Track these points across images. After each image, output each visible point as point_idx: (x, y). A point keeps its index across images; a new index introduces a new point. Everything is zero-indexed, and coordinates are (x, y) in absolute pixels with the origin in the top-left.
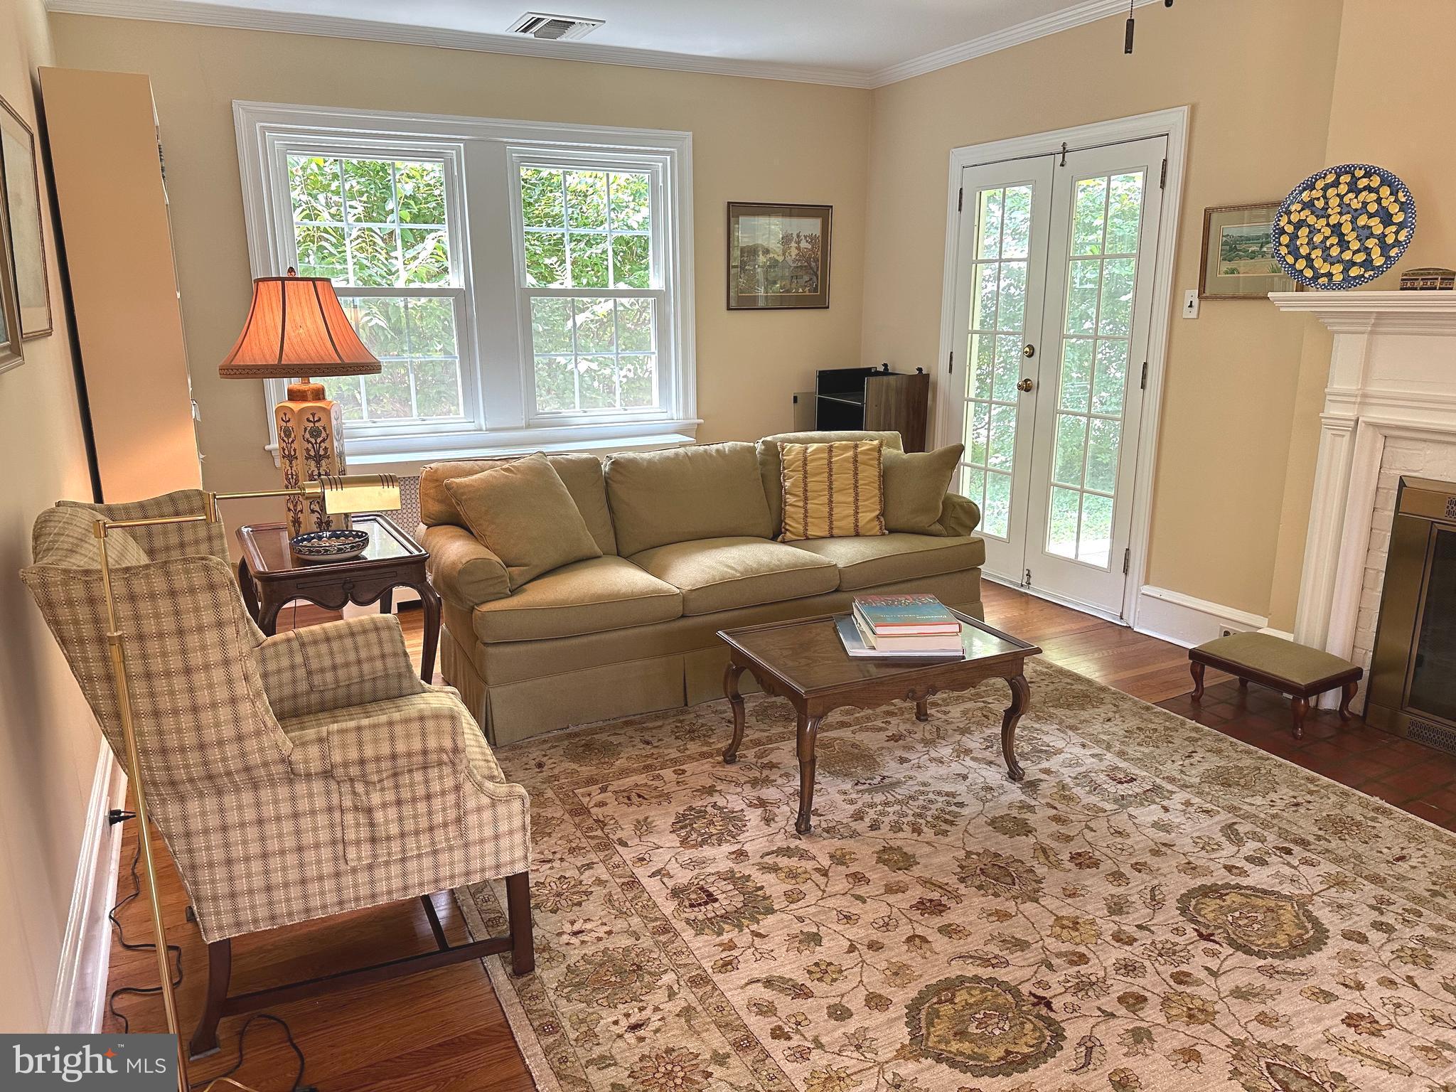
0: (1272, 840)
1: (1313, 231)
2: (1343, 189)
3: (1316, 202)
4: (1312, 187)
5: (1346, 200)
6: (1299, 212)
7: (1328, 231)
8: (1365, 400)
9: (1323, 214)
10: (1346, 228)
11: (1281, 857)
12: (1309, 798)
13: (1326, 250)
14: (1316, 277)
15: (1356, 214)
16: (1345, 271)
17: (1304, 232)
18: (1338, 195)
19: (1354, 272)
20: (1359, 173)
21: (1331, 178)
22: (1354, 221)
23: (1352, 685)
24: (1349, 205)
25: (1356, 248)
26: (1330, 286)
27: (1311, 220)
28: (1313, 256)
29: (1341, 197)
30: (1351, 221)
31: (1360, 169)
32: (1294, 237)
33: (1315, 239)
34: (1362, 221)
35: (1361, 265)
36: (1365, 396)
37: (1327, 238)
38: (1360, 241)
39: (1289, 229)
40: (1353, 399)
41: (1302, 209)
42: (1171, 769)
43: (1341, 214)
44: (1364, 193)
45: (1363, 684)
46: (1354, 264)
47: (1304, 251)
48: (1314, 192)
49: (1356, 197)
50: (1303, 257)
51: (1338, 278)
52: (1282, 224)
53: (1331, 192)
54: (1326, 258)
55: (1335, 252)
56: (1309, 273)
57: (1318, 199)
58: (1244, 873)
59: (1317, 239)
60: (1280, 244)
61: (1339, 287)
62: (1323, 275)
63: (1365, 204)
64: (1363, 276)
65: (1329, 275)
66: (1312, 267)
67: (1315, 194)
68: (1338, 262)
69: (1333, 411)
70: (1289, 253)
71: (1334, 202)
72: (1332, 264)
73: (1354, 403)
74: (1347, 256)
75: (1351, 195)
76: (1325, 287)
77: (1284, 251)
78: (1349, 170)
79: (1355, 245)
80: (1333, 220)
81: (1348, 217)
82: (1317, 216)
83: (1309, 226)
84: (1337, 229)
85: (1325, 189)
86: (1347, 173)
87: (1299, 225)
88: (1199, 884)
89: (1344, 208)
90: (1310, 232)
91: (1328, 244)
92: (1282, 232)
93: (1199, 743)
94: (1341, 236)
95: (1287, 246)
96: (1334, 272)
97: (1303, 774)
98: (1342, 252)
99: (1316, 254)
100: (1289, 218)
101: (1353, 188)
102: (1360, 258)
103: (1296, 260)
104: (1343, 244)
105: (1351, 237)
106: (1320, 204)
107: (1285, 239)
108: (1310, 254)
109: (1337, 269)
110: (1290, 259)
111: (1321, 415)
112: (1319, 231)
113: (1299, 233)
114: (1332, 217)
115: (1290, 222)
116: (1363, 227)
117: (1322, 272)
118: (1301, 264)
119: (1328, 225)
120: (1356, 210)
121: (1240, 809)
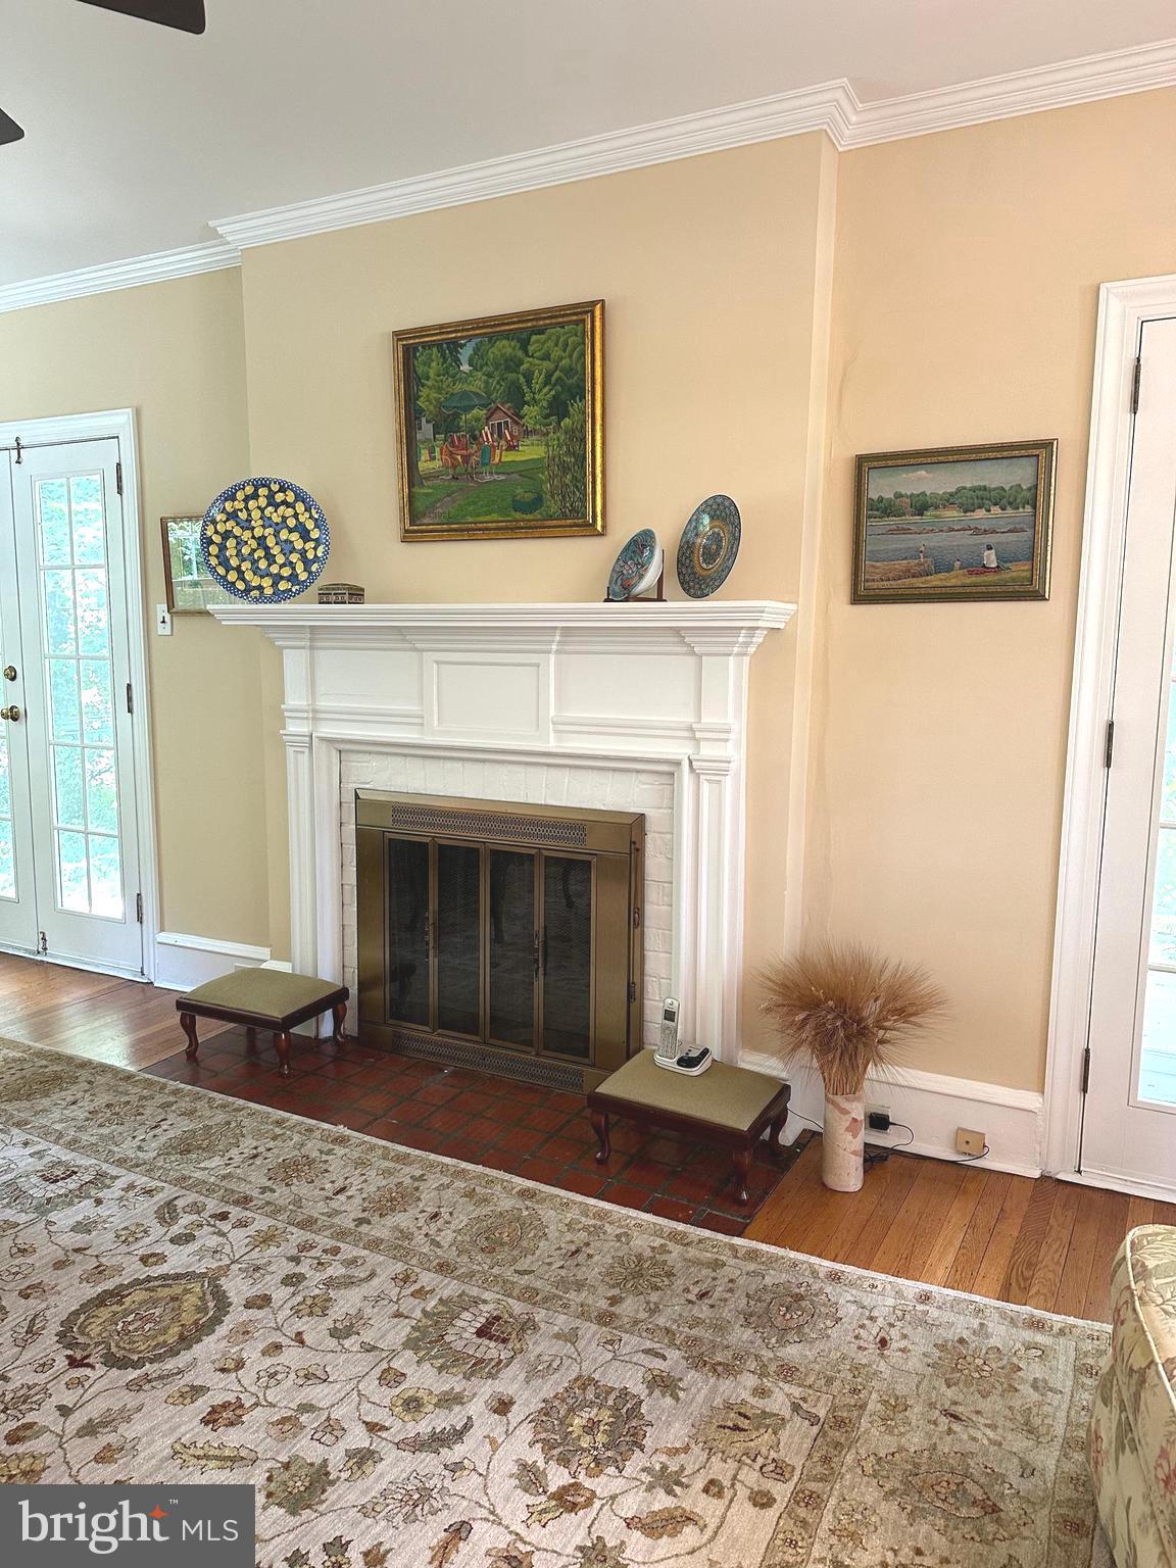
0: (212, 1205)
1: (240, 543)
2: (263, 502)
3: (239, 513)
4: (233, 498)
5: (267, 512)
6: (225, 522)
7: (254, 544)
8: (315, 715)
9: (247, 525)
10: (271, 542)
11: (214, 1226)
12: (271, 1144)
13: (255, 562)
14: (248, 590)
15: (278, 528)
16: (275, 584)
17: (230, 543)
18: (259, 508)
19: (283, 586)
20: (275, 487)
21: (249, 490)
22: (276, 534)
23: (340, 1006)
24: (270, 518)
25: (282, 562)
26: (262, 599)
27: (237, 531)
28: (243, 568)
29: (262, 510)
30: (274, 535)
31: (275, 483)
32: (222, 548)
33: (243, 551)
34: (284, 534)
35: (288, 579)
36: (315, 711)
37: (254, 551)
38: (284, 554)
39: (217, 539)
40: (306, 715)
41: (228, 520)
42: (127, 1149)
43: (263, 526)
44: (282, 508)
45: (352, 1003)
46: (282, 578)
47: (234, 562)
48: (236, 502)
49: (276, 511)
50: (233, 569)
51: (268, 591)
52: (209, 533)
53: (252, 504)
54: (256, 571)
55: (263, 564)
56: (240, 586)
57: (241, 510)
58: (161, 1258)
59: (245, 550)
60: (210, 554)
61: (270, 600)
62: (255, 588)
63: (284, 519)
64: (290, 590)
65: (260, 588)
66: (244, 580)
67: (239, 505)
68: (267, 575)
69: (293, 727)
70: (220, 564)
71: (256, 514)
72: (262, 577)
73: (307, 718)
74: (274, 569)
75: (270, 509)
76: (257, 601)
77: (214, 561)
78: (265, 483)
79: (280, 559)
80: (258, 532)
81: (269, 531)
82: (242, 528)
83: (236, 537)
84: (261, 541)
85: (247, 499)
86: (264, 486)
87: (226, 535)
88: (100, 1290)
89: (267, 522)
90: (238, 543)
91: (256, 557)
92: (210, 542)
93: (173, 1108)
94: (267, 549)
95: (217, 556)
96: (265, 585)
97: (275, 1118)
98: (269, 565)
99: (246, 566)
100: (215, 528)
101: (271, 501)
102: (286, 572)
103: (227, 572)
104: (270, 558)
105: (275, 551)
106: (243, 515)
107: (214, 550)
108: (240, 566)
109: (267, 582)
110: (221, 571)
111: (281, 732)
112: (246, 543)
113: (227, 544)
114: (256, 530)
115: (216, 532)
116: (286, 541)
117: (253, 584)
118: (232, 576)
119: (253, 537)
120: (277, 524)
121: (190, 1178)
